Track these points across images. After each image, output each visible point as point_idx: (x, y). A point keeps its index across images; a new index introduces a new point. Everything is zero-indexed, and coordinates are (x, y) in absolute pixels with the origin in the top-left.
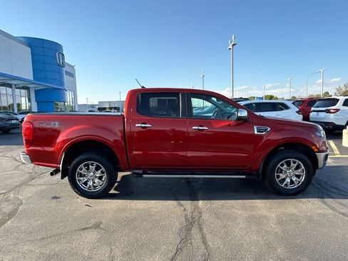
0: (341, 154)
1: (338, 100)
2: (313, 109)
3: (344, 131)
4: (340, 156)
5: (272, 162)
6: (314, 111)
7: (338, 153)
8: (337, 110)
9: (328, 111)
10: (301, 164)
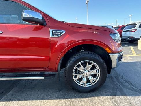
0: (136, 54)
1: (136, 25)
2: (124, 30)
3: (139, 40)
4: (135, 55)
5: (69, 63)
6: (124, 31)
7: (135, 53)
8: (136, 30)
9: (131, 31)
10: (97, 65)
